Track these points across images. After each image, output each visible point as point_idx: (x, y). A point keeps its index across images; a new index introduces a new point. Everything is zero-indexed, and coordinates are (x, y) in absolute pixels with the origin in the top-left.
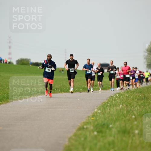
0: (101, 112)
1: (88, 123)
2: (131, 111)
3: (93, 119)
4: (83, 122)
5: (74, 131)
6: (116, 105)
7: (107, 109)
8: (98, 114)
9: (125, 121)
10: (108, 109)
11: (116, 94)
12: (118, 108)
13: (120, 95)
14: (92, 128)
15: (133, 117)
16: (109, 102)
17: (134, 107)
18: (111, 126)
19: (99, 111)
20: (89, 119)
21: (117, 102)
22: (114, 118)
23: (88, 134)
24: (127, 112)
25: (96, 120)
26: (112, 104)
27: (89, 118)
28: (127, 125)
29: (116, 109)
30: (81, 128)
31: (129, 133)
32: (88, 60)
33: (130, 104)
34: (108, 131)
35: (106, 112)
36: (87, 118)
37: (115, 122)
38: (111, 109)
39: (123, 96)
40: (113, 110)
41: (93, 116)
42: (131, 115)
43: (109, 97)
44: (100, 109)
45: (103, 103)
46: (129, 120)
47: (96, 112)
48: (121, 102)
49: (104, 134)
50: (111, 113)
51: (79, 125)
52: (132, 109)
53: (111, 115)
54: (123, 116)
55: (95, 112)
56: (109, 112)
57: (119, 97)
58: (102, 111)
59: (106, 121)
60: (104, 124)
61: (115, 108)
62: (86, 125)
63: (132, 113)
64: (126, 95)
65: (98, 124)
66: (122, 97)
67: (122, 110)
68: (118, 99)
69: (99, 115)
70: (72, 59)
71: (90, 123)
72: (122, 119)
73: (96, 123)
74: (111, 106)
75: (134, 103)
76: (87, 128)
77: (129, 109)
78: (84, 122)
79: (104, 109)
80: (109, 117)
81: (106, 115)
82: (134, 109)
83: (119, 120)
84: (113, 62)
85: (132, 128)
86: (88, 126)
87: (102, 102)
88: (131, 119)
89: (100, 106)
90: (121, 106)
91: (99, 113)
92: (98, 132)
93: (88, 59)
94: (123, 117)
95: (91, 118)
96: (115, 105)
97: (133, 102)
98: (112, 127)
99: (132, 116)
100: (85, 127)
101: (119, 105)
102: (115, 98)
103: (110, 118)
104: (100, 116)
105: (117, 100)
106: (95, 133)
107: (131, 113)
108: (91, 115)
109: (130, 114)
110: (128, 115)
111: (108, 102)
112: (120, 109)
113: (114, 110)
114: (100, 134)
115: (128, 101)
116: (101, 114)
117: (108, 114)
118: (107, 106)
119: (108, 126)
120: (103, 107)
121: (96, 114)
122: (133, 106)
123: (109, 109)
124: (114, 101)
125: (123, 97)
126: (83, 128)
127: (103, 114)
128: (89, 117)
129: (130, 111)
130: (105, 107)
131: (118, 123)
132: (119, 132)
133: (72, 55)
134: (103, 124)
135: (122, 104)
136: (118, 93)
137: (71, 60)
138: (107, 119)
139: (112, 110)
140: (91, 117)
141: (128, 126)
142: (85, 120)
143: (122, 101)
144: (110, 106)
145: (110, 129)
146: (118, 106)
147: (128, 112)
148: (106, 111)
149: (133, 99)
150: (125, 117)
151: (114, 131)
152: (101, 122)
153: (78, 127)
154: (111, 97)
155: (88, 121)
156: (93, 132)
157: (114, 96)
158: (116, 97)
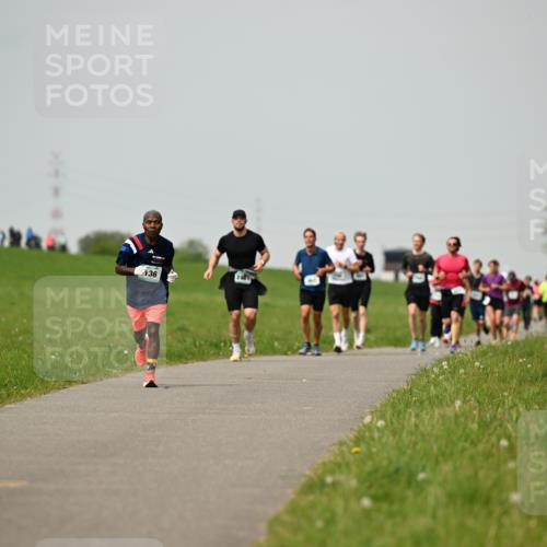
0: (386, 427)
1: (337, 466)
2: (495, 424)
3: (357, 452)
4: (320, 461)
5: (291, 494)
6: (441, 402)
7: (407, 416)
8: (376, 435)
9: (472, 458)
10: (413, 414)
11: (440, 361)
12: (449, 412)
13: (456, 363)
14: (354, 483)
15: (504, 443)
16: (415, 390)
17: (507, 407)
18: (421, 476)
19: (381, 423)
20: (342, 453)
21: (446, 390)
22: (435, 448)
23: (339, 505)
24: (480, 426)
25: (370, 456)
26: (425, 398)
27: (344, 448)
28: (481, 474)
29: (443, 416)
30: (315, 486)
31: (487, 502)
32: (308, 234)
33: (492, 396)
34: (410, 493)
35: (403, 427)
36: (336, 449)
37: (437, 462)
38: (424, 414)
39: (465, 369)
40: (431, 420)
41: (358, 441)
42: (494, 439)
43: (414, 371)
44: (382, 417)
45: (395, 395)
46: (488, 455)
47: (369, 427)
48: (457, 392)
49: (395, 507)
50: (421, 428)
51: (308, 472)
52: (499, 416)
53: (423, 435)
54: (466, 441)
55: (364, 426)
56: (416, 426)
57: (453, 371)
58: (392, 423)
59: (404, 459)
60: (397, 471)
61: (437, 412)
62: (332, 473)
63: (499, 430)
64: (477, 364)
65: (376, 470)
66: (462, 371)
67: (462, 419)
68: (447, 379)
69: (380, 438)
70: (240, 230)
71: (348, 465)
72: (464, 450)
73: (369, 466)
74: (422, 402)
75: (506, 394)
76: (335, 485)
77: (488, 416)
78: (324, 464)
79: (398, 416)
80: (415, 443)
81: (404, 435)
82: (507, 416)
83: (452, 454)
84: (423, 240)
85: (497, 483)
86: (341, 477)
87: (391, 390)
88: (494, 450)
89: (382, 405)
90: (458, 403)
91: (378, 429)
92: (375, 498)
93: (309, 230)
94: (467, 445)
95: (350, 448)
96: (438, 401)
97: (504, 391)
98: (427, 482)
99: (499, 440)
100: (329, 479)
101: (453, 402)
102: (438, 376)
103: (419, 446)
104: (384, 440)
105: (445, 383)
106: (366, 502)
107: (495, 429)
108: (351, 436)
109: (490, 435)
110: (486, 438)
111: (411, 390)
112: (456, 416)
113: (432, 417)
114: (385, 506)
115: (484, 386)
116: (386, 432)
117: (411, 433)
118: (408, 405)
119: (412, 476)
120: (393, 406)
121: (367, 434)
122: (504, 403)
123: (417, 416)
124: (432, 388)
125: (465, 374)
126: (323, 484)
127: (394, 433)
128: (342, 443)
129: (491, 422)
130: (401, 406)
131: (446, 467)
132: (451, 497)
133: (240, 215)
134: (392, 469)
135: (461, 396)
136: (447, 359)
137: (236, 234)
138: (409, 452)
139: (426, 418)
140: (351, 444)
141: (486, 478)
142: (326, 457)
143: (464, 385)
144: (418, 404)
145: (421, 487)
146: (447, 405)
147: (484, 425)
148: (406, 424)
149: (503, 380)
150: (474, 444)
151: (434, 493)
152: (385, 463)
153: (303, 480)
154: (424, 372)
155: (339, 459)
156: (359, 499)
157: (435, 369)
158: (443, 372)
